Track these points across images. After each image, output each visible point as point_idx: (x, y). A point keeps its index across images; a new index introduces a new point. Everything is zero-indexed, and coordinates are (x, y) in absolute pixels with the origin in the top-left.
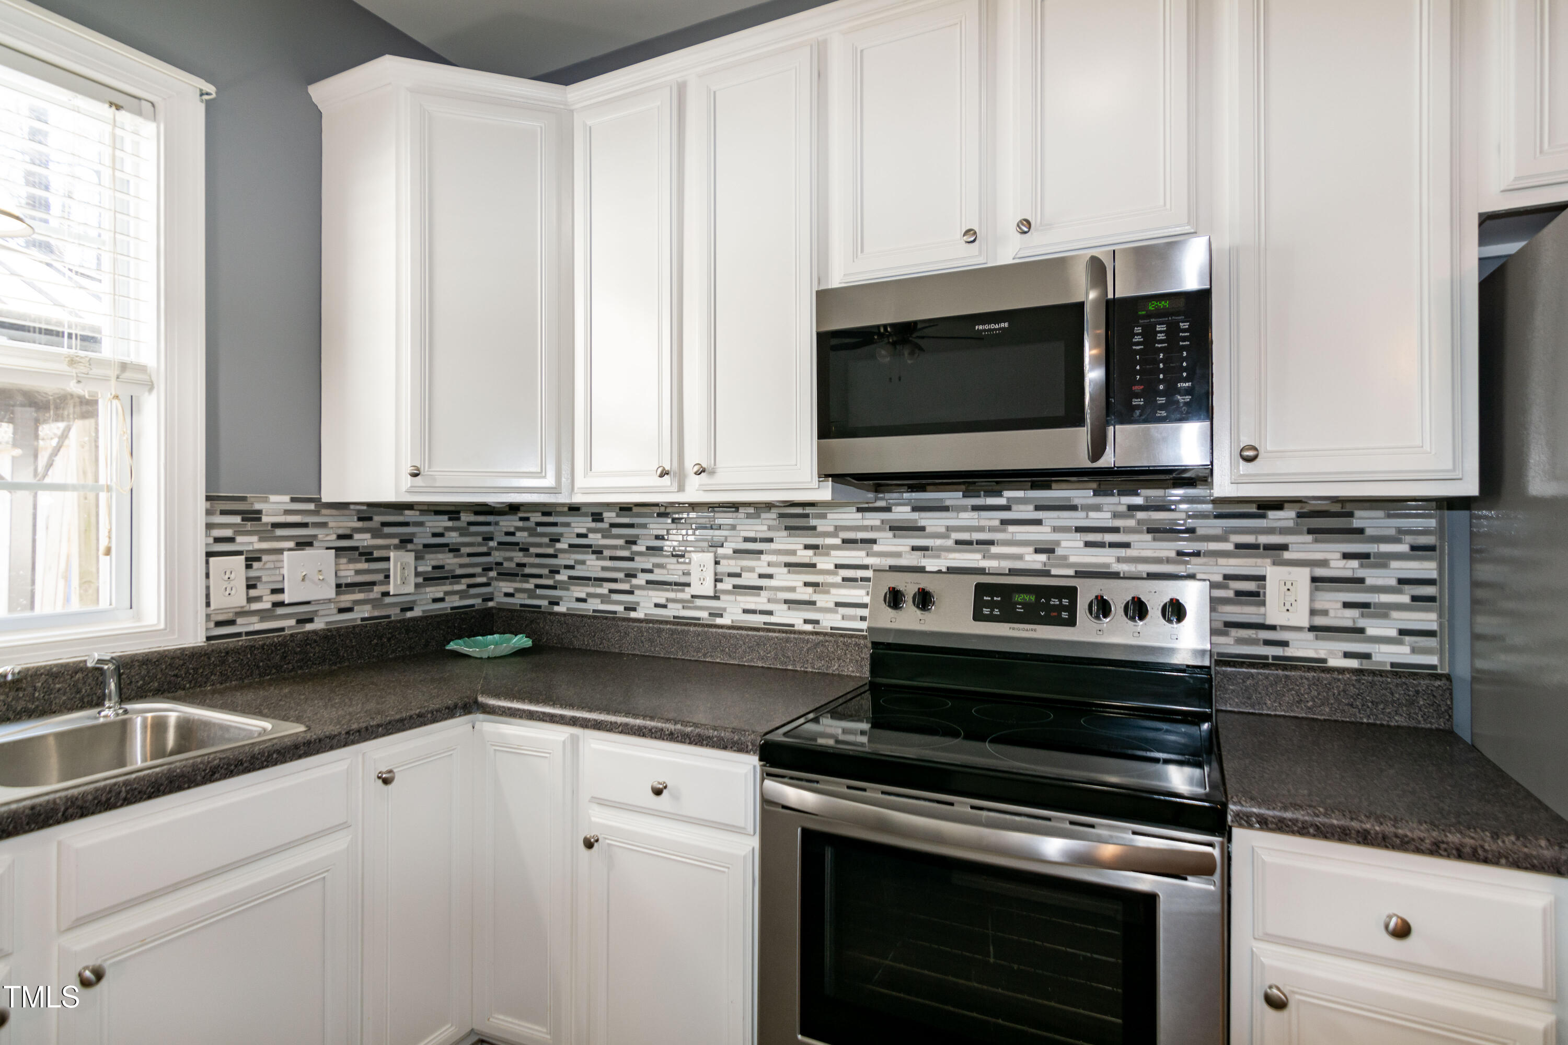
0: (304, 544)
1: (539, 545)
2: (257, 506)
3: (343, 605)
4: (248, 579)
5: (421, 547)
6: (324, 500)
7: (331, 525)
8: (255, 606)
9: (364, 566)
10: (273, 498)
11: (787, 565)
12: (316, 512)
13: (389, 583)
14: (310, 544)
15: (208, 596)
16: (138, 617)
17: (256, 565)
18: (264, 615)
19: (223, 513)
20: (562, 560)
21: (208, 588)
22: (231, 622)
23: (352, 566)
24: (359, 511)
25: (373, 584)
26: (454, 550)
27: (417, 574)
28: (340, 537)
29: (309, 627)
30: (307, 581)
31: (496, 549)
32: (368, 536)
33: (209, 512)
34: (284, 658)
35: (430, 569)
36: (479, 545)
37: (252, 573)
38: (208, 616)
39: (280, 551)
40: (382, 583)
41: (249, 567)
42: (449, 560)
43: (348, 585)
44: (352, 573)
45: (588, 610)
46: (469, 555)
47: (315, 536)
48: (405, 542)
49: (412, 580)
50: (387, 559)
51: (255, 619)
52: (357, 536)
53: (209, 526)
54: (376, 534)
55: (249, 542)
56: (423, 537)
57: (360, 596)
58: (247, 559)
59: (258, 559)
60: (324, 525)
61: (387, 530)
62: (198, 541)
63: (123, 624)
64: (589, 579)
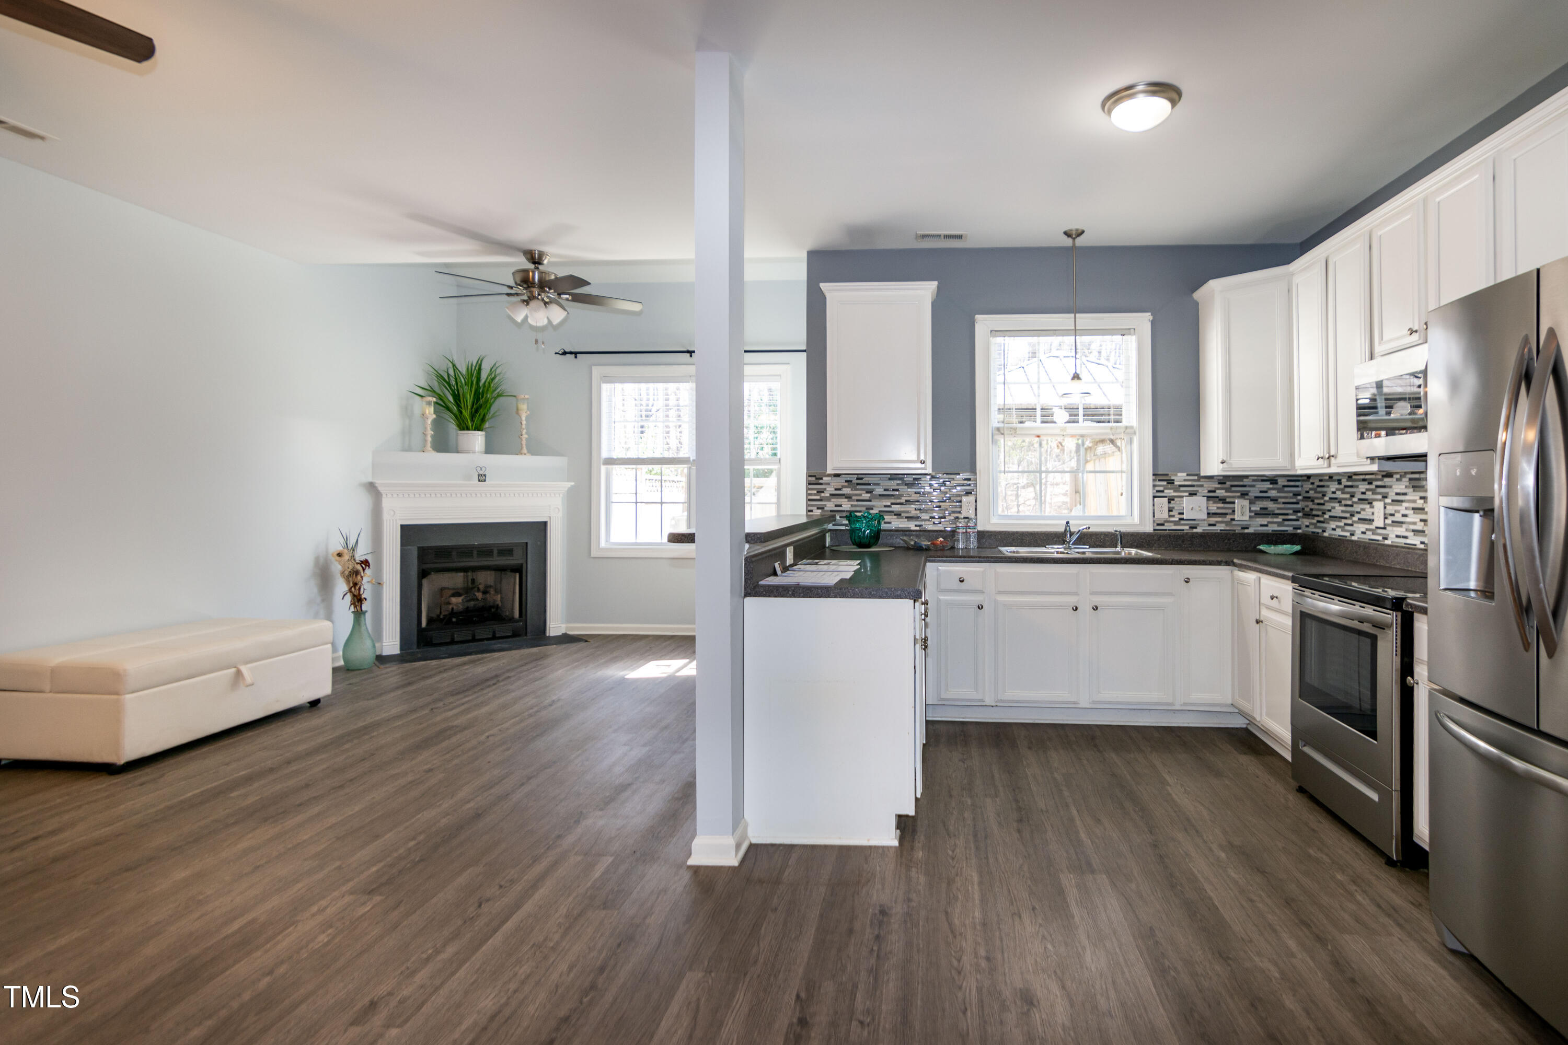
0: (1192, 494)
1: (1317, 498)
2: (1173, 478)
3: (1211, 523)
4: (1169, 508)
5: (1253, 498)
6: (1202, 475)
7: (1205, 486)
8: (1172, 519)
9: (1221, 505)
10: (1179, 474)
11: (1413, 509)
12: (1198, 480)
13: (1235, 514)
14: (1196, 494)
15: (1154, 513)
16: (1134, 519)
17: (1172, 502)
18: (1175, 523)
19: (1160, 480)
20: (1328, 506)
21: (1154, 510)
22: (1163, 525)
23: (1215, 505)
24: (1219, 480)
25: (1226, 514)
26: (1274, 500)
27: (1251, 511)
28: (1209, 491)
29: (1195, 530)
30: (1194, 511)
31: (1302, 500)
32: (1223, 491)
33: (1154, 480)
34: (1183, 541)
35: (1259, 509)
36: (1291, 498)
37: (1171, 505)
38: (1154, 521)
39: (1182, 497)
40: (1230, 514)
41: (1169, 503)
42: (1271, 505)
43: (1213, 514)
44: (1215, 508)
45: (1336, 535)
46: (1284, 503)
47: (1198, 491)
48: (1244, 495)
49: (1247, 514)
50: (1234, 503)
51: (1172, 524)
52: (1218, 491)
53: (1154, 486)
54: (1227, 490)
55: (1170, 492)
56: (1254, 492)
57: (1219, 519)
58: (1169, 500)
59: (1173, 500)
60: (1202, 486)
61: (1234, 489)
62: (1150, 492)
63: (1128, 521)
64: (1336, 517)
